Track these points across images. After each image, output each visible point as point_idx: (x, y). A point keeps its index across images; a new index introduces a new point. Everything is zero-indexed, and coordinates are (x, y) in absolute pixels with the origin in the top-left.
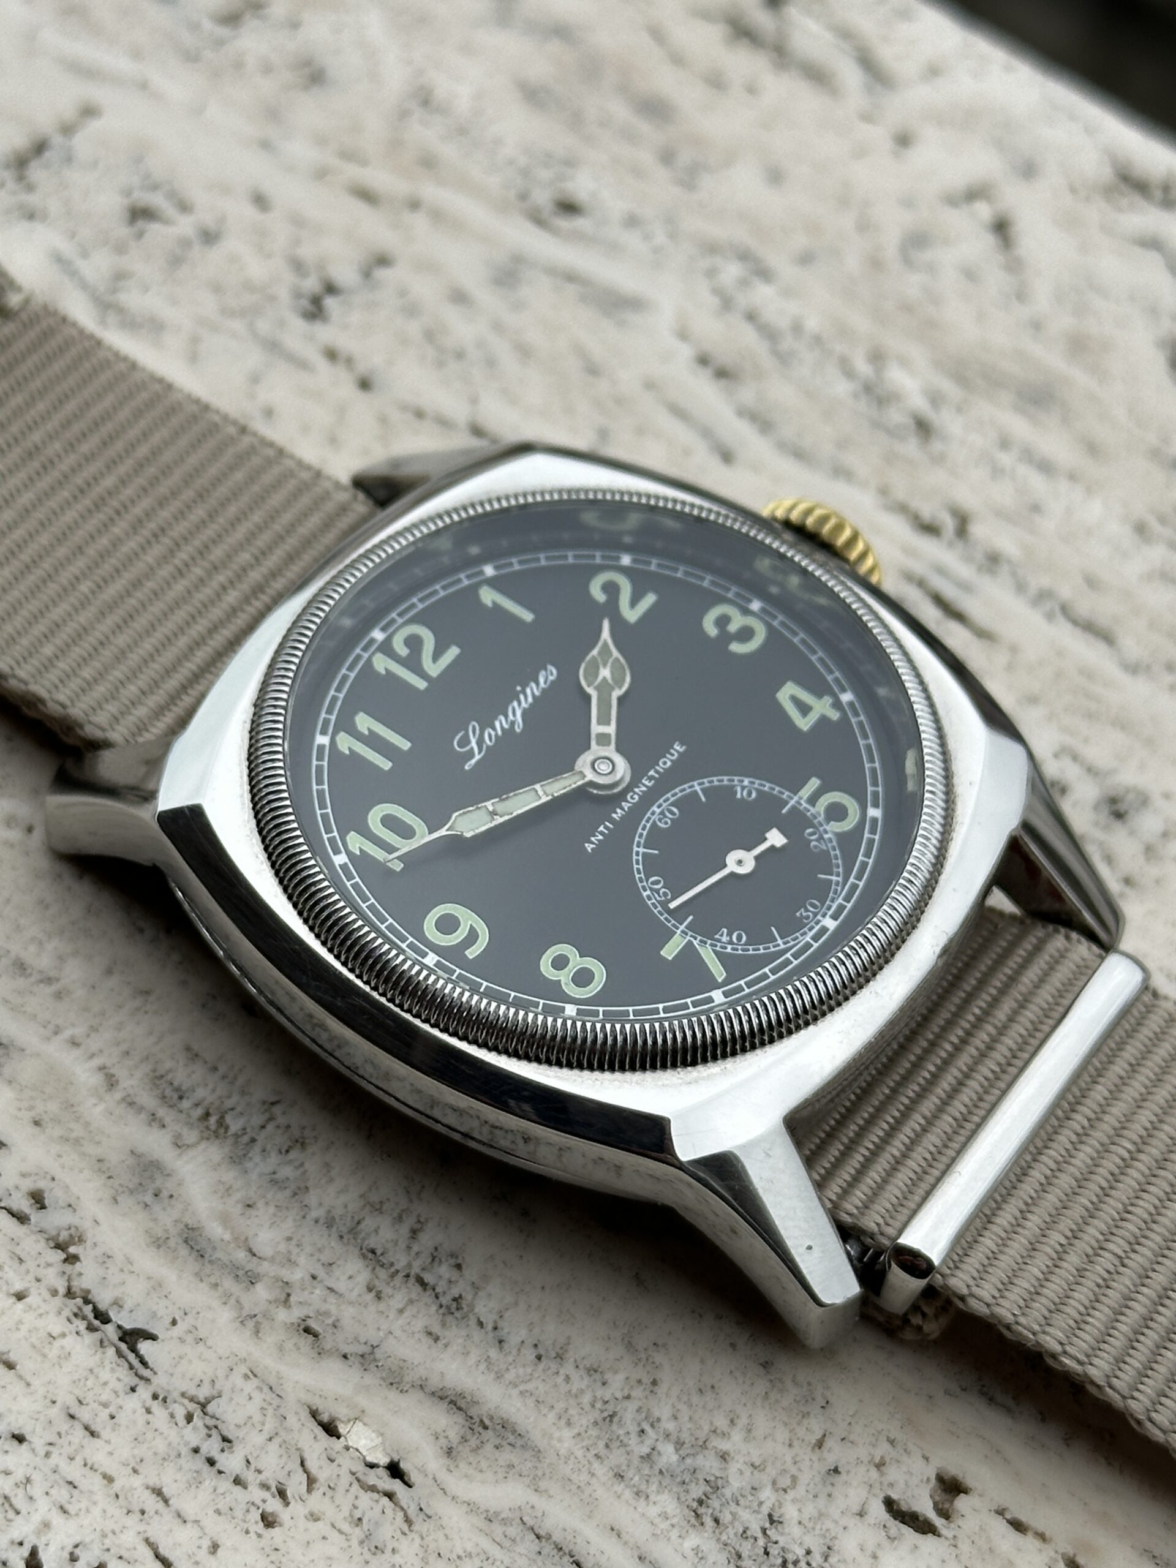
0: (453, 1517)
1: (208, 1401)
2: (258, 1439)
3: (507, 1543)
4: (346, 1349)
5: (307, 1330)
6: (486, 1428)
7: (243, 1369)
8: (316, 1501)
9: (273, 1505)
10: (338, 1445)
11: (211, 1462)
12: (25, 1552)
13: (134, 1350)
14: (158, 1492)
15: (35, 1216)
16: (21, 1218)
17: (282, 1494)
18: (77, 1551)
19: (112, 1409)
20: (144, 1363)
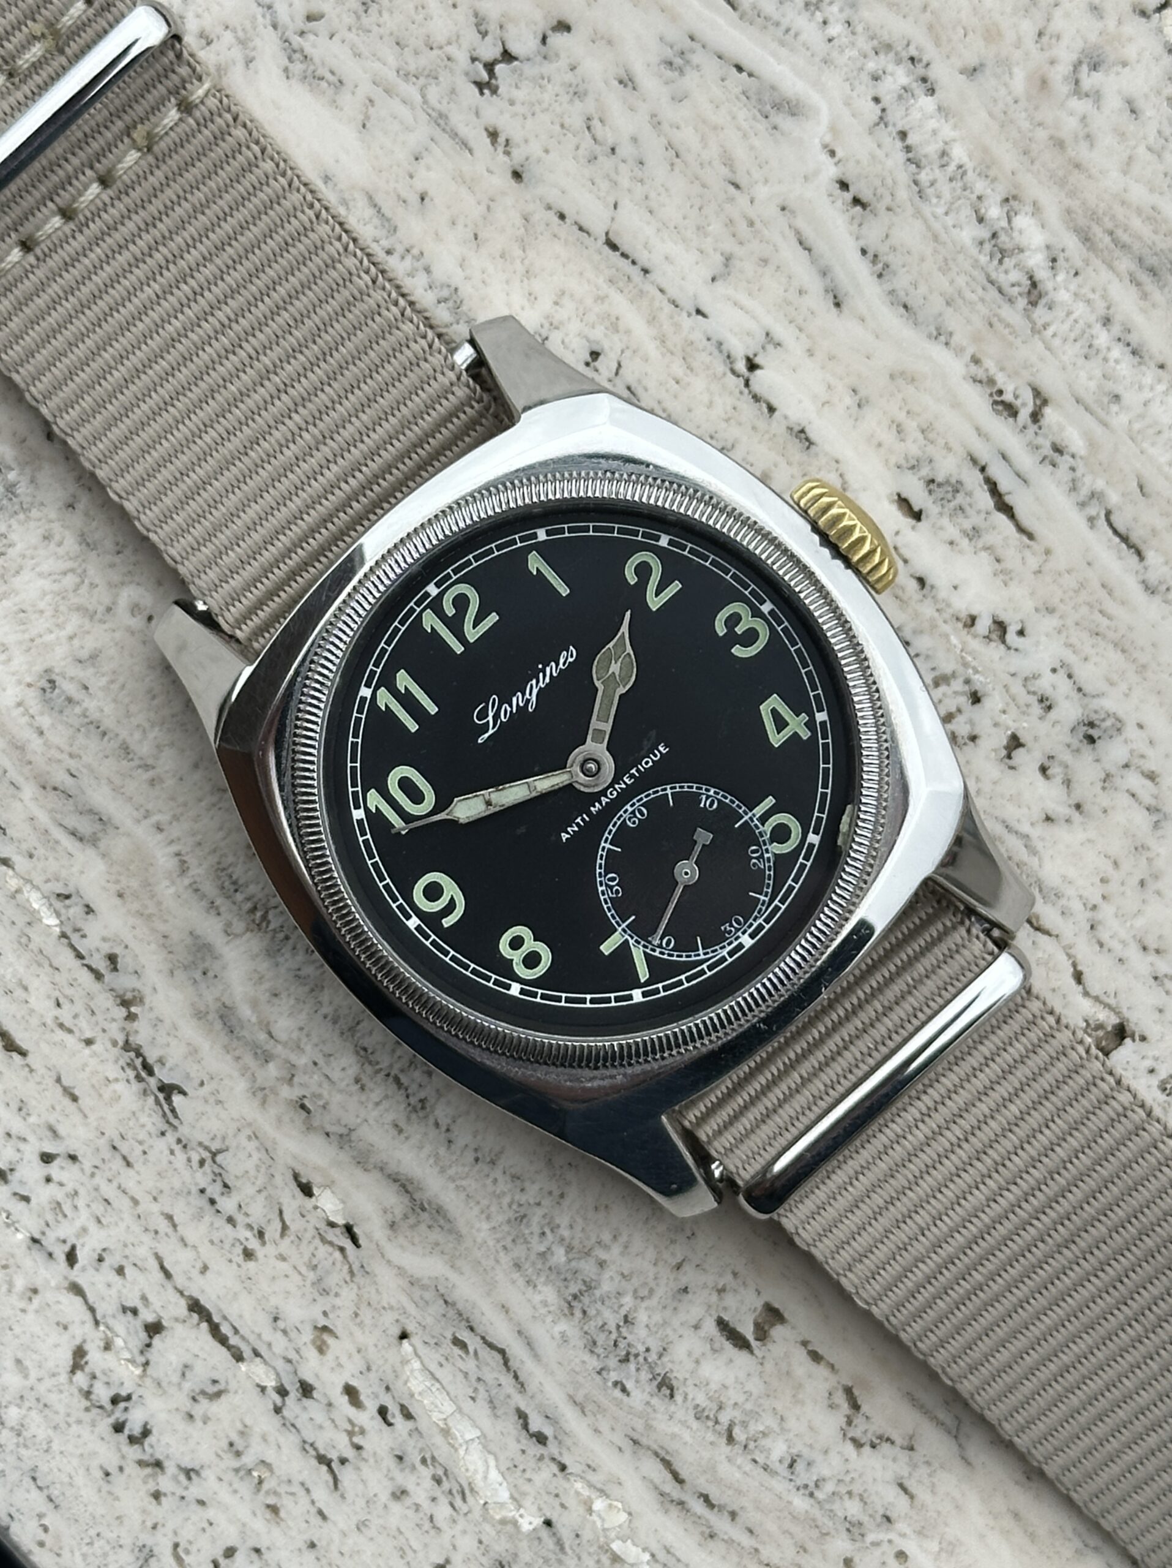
0: (386, 1277)
1: (219, 1152)
2: (250, 1190)
3: (421, 1304)
4: (330, 1128)
5: (303, 1107)
6: (423, 1209)
7: (248, 1132)
8: (285, 1246)
9: (253, 1244)
10: (309, 1203)
11: (212, 1202)
12: (67, 1248)
13: (168, 1099)
14: (170, 1218)
15: (108, 977)
16: (98, 976)
17: (261, 1234)
18: (104, 1255)
19: (145, 1147)
20: (173, 1111)
